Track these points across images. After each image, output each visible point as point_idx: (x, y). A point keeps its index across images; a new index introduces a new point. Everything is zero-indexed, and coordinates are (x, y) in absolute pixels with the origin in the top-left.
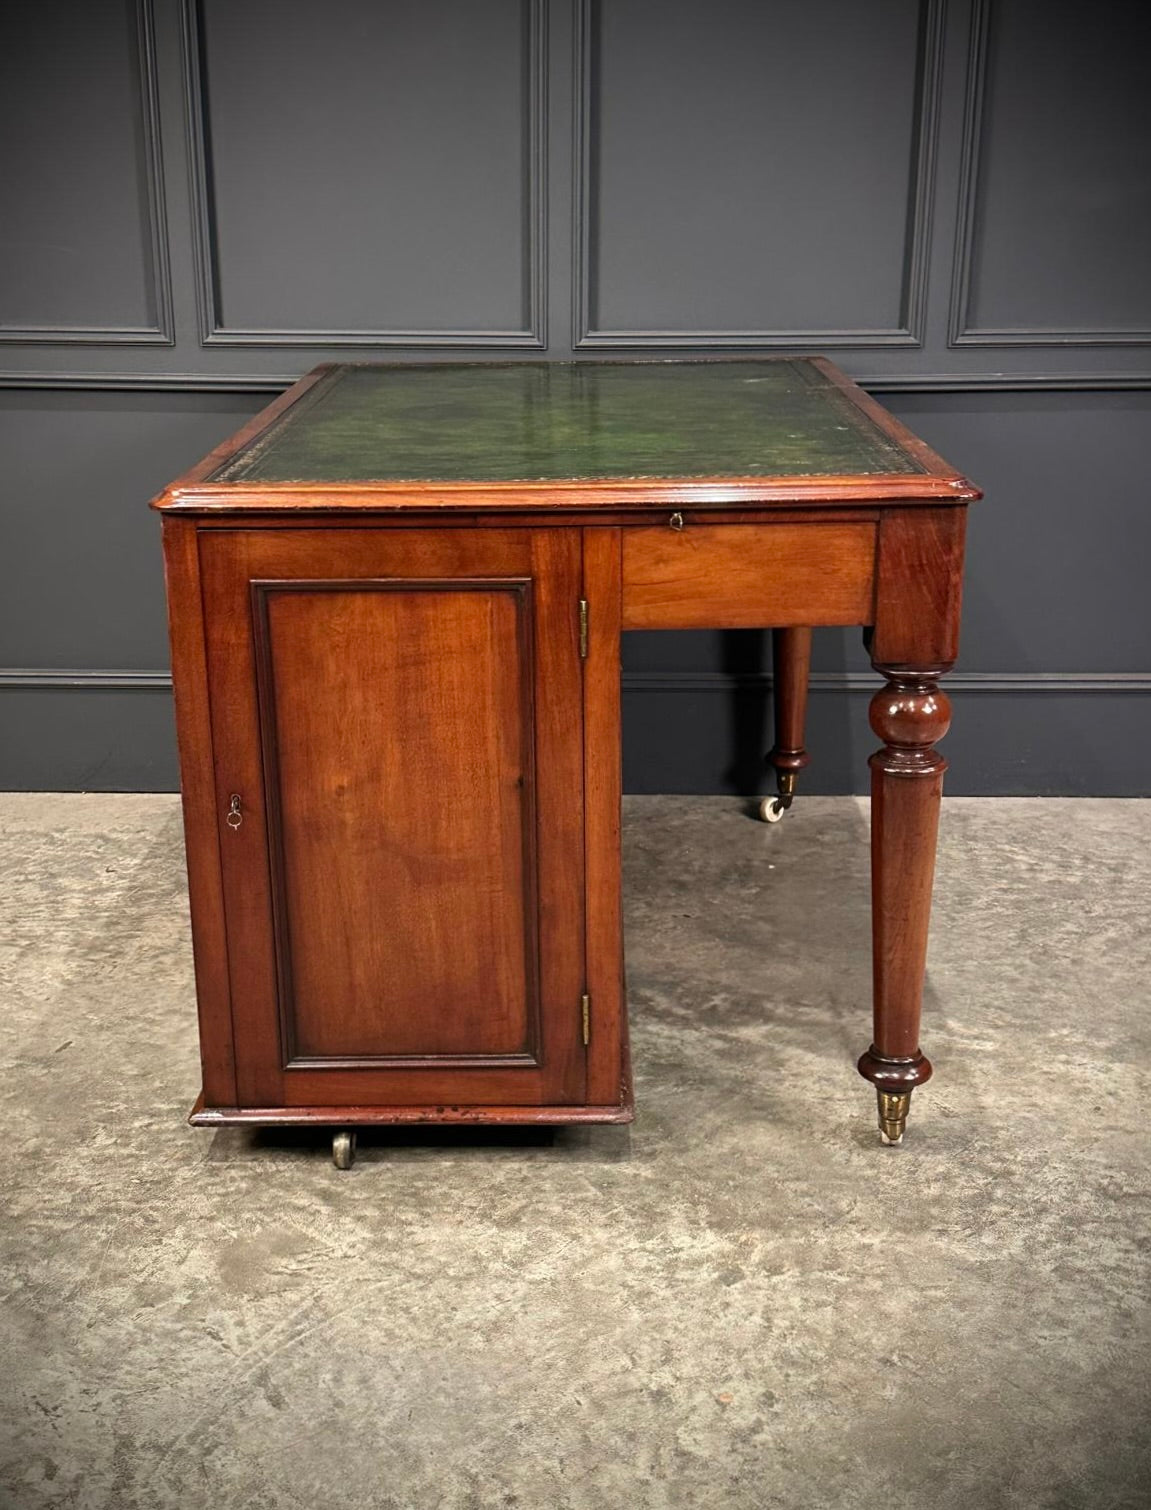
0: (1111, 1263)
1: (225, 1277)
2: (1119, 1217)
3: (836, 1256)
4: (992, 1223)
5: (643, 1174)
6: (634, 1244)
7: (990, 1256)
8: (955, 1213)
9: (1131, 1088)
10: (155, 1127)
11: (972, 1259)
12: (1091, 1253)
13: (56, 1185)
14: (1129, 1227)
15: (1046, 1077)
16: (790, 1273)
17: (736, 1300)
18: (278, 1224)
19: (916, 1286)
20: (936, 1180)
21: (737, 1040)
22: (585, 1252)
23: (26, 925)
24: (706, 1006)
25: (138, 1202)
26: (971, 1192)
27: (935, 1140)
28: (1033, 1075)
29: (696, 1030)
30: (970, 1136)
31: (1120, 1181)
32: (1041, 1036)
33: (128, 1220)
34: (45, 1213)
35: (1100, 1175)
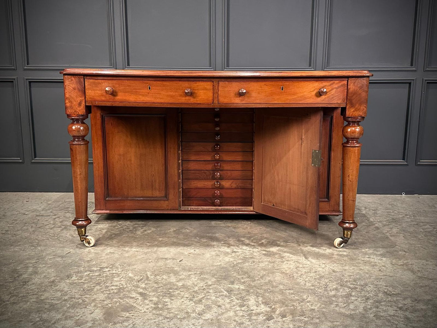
0: (392, 314)
1: (105, 318)
2: (392, 300)
3: (304, 312)
4: (352, 302)
5: (241, 288)
6: (238, 308)
7: (353, 312)
8: (340, 299)
9: (389, 264)
10: (91, 275)
11: (348, 313)
12: (385, 311)
13: (57, 291)
14: (395, 303)
15: (363, 261)
16: (289, 317)
17: (271, 325)
18: (124, 302)
19: (330, 321)
20: (333, 290)
21: (269, 251)
22: (222, 311)
23: (65, 223)
24: (260, 242)
25: (81, 296)
26: (345, 293)
27: (331, 279)
28: (359, 261)
29: (257, 248)
30: (342, 277)
31: (390, 290)
32: (360, 251)
33: (77, 301)
34: (52, 298)
35: (384, 288)
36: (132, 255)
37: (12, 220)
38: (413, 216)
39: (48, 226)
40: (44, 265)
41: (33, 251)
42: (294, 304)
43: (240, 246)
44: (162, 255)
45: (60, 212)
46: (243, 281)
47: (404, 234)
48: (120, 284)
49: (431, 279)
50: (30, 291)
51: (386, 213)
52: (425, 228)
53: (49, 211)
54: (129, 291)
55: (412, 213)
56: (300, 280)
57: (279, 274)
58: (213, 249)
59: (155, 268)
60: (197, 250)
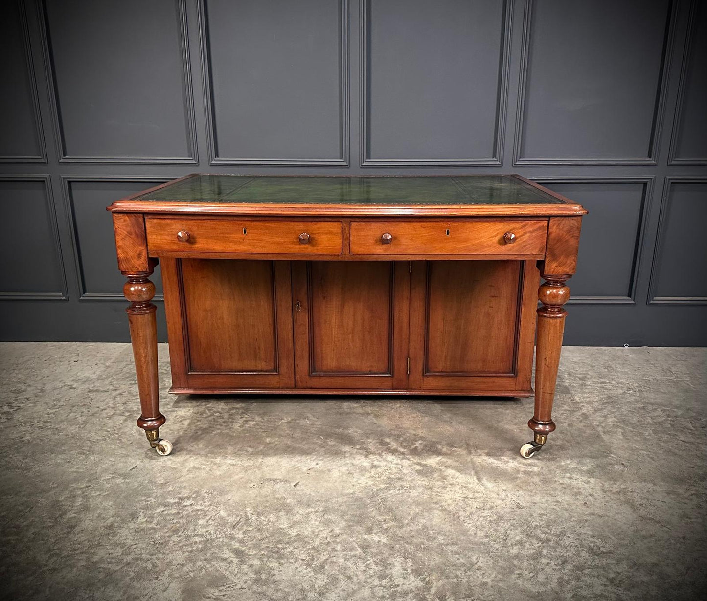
0: (598, 592)
2: (600, 565)
3: (471, 590)
4: (542, 569)
5: (382, 541)
6: (376, 582)
7: (542, 589)
8: (525, 564)
9: (599, 492)
10: (165, 512)
11: (534, 591)
12: (589, 586)
13: (116, 544)
14: (605, 571)
15: (561, 486)
16: (449, 600)
18: (212, 569)
20: (516, 545)
21: (425, 465)
22: (353, 587)
23: (130, 405)
24: (413, 447)
25: (150, 555)
26: (532, 551)
27: (514, 522)
28: (556, 485)
29: (408, 459)
30: (529, 519)
31: (598, 544)
32: (558, 464)
33: (145, 565)
34: (108, 560)
35: (589, 542)
36: (225, 474)
37: (54, 400)
38: (639, 390)
39: (105, 411)
40: (98, 493)
41: (83, 464)
42: (458, 573)
43: (383, 454)
44: (268, 473)
45: (124, 382)
46: (385, 526)
47: (623, 428)
48: (207, 531)
49: (659, 522)
50: (77, 546)
51: (599, 385)
52: (654, 416)
53: (107, 382)
54: (219, 547)
55: (637, 385)
56: (469, 526)
57: (438, 512)
58: (343, 461)
59: (258, 499)
60: (320, 463)
